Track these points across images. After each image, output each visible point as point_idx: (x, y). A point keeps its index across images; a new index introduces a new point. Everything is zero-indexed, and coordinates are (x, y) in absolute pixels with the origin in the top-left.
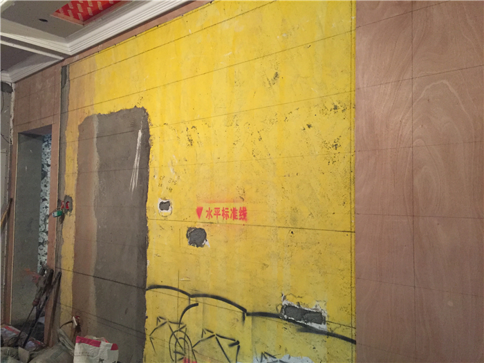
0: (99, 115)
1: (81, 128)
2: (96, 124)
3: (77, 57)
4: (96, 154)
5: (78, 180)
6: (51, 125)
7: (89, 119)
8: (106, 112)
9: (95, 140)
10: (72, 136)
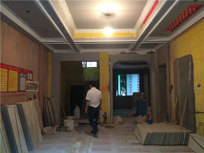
0: (179, 58)
1: (174, 63)
2: (178, 61)
3: (172, 41)
4: (179, 71)
5: (174, 79)
6: (166, 63)
7: (176, 60)
8: (181, 57)
9: (178, 66)
10: (172, 65)
